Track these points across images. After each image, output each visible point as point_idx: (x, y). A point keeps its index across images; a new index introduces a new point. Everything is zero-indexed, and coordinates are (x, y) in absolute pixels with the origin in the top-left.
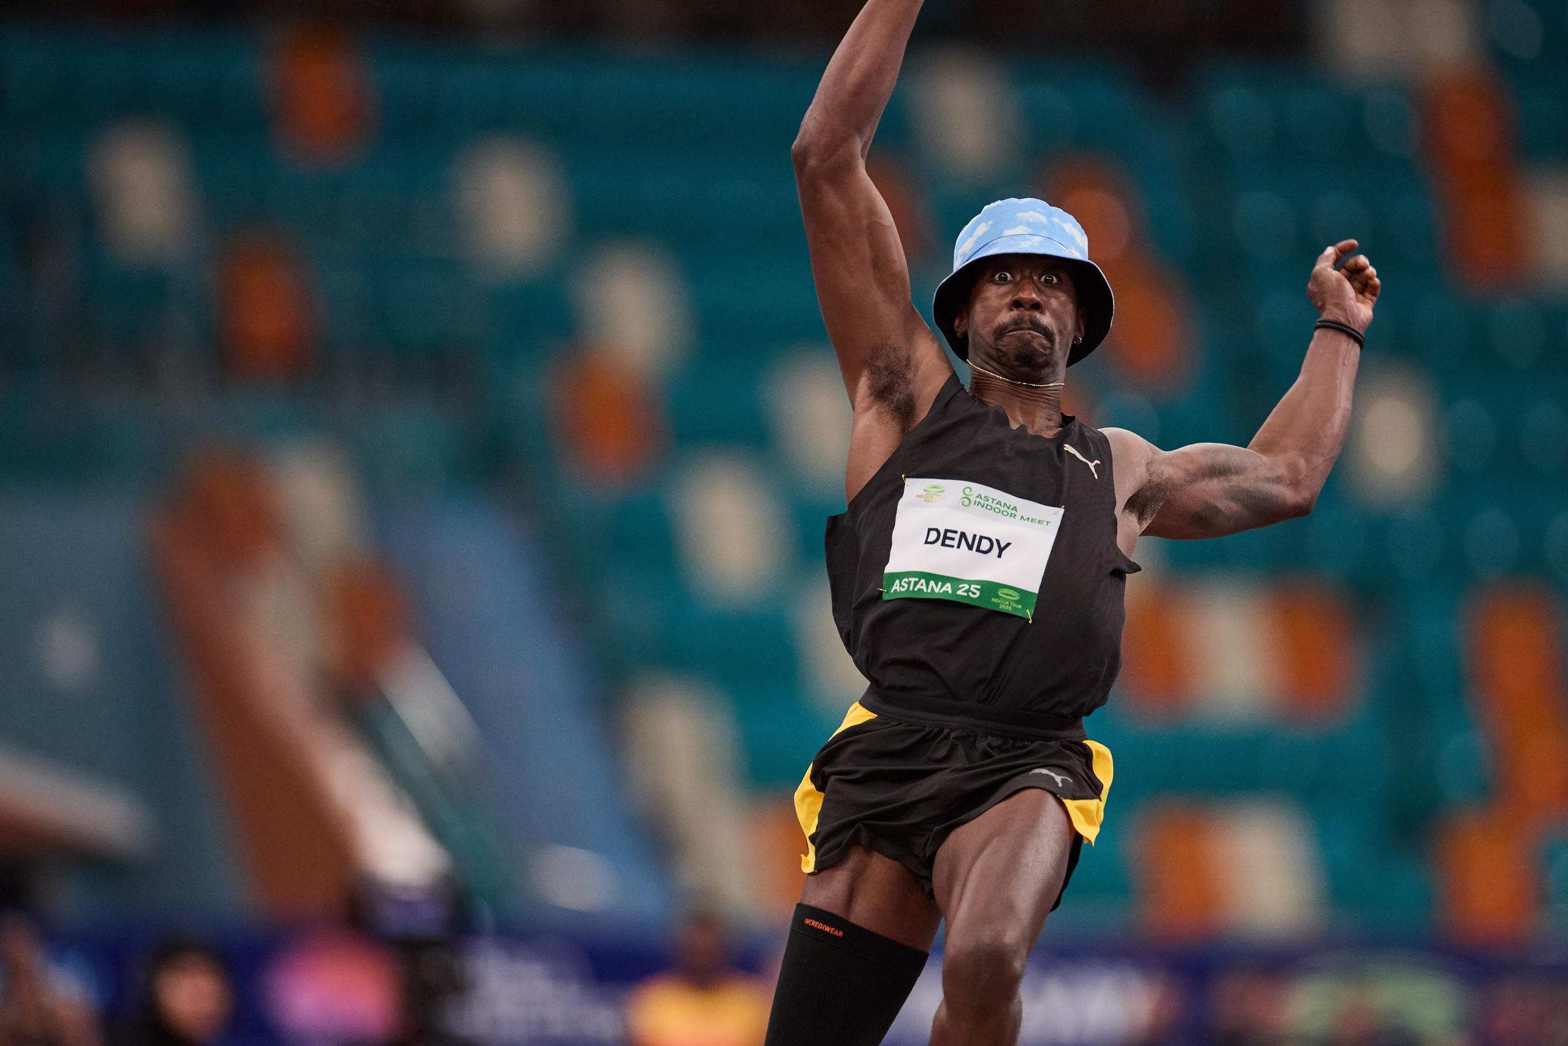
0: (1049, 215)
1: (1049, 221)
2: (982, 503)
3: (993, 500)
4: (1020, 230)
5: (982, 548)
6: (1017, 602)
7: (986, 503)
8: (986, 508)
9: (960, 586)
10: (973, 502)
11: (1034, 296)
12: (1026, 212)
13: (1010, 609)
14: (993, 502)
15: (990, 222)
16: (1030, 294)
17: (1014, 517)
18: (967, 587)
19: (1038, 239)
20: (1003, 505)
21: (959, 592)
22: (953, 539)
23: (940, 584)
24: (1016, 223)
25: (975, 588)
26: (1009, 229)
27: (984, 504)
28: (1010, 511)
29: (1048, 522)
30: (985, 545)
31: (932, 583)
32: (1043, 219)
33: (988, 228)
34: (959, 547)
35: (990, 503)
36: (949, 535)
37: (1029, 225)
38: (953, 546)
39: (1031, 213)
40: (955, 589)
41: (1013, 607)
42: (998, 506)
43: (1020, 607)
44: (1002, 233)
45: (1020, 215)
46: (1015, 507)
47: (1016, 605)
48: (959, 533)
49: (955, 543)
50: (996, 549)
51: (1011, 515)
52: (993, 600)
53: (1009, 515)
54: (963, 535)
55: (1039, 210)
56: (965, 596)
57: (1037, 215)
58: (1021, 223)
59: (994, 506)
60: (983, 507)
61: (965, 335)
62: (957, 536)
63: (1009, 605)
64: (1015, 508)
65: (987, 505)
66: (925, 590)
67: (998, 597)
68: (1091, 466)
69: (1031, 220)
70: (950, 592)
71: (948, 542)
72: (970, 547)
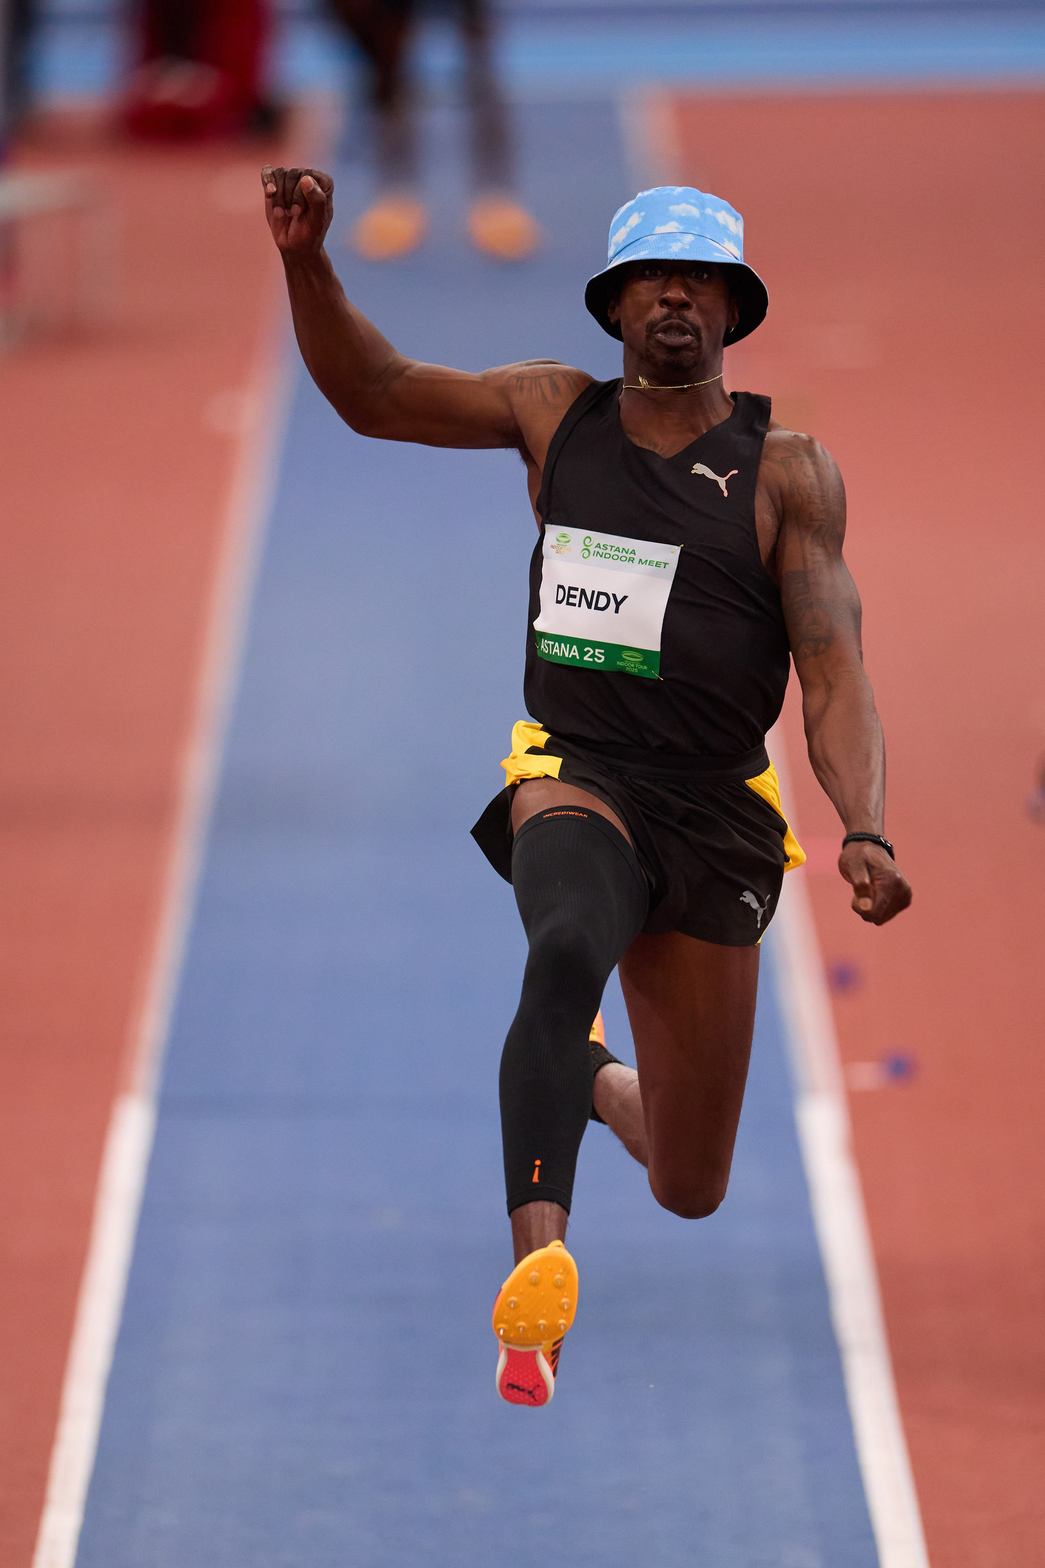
0: (702, 206)
1: (702, 214)
2: (602, 553)
3: (612, 547)
4: (671, 227)
5: (600, 605)
6: (642, 663)
7: (605, 552)
8: (605, 557)
9: (586, 650)
10: (592, 553)
11: (683, 295)
12: (678, 204)
13: (636, 671)
14: (611, 550)
15: (643, 214)
16: (676, 294)
17: (632, 561)
18: (592, 652)
19: (689, 238)
20: (621, 551)
21: (586, 658)
22: (575, 597)
23: (568, 645)
24: (667, 218)
25: (599, 653)
26: (661, 225)
27: (603, 553)
28: (628, 556)
29: (666, 564)
30: (603, 601)
31: (563, 645)
32: (695, 212)
33: (640, 220)
34: (580, 606)
35: (608, 551)
36: (572, 592)
37: (682, 220)
38: (574, 605)
39: (684, 206)
40: (582, 653)
41: (639, 670)
42: (617, 553)
43: (646, 668)
44: (653, 229)
45: (672, 208)
46: (634, 550)
47: (642, 667)
48: (580, 590)
49: (576, 601)
50: (613, 604)
51: (629, 560)
52: (618, 663)
53: (628, 559)
54: (583, 592)
55: (693, 201)
56: (591, 661)
57: (689, 207)
58: (673, 219)
59: (612, 553)
60: (601, 556)
61: (618, 322)
62: (578, 593)
63: (635, 668)
64: (633, 552)
65: (606, 554)
66: (559, 655)
67: (624, 660)
68: (722, 482)
69: (683, 215)
70: (578, 658)
71: (572, 600)
72: (589, 606)
